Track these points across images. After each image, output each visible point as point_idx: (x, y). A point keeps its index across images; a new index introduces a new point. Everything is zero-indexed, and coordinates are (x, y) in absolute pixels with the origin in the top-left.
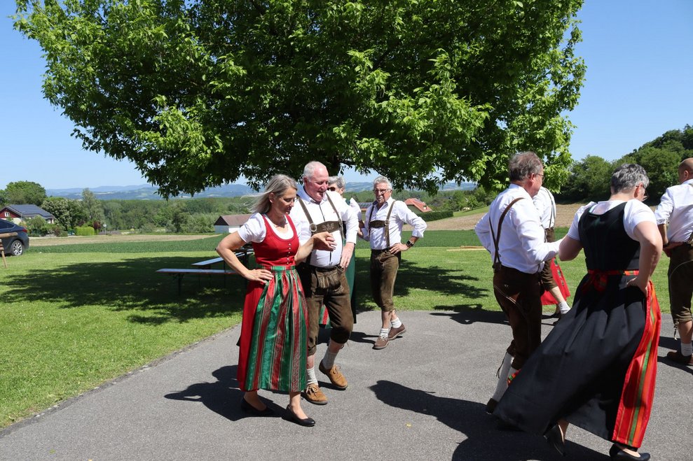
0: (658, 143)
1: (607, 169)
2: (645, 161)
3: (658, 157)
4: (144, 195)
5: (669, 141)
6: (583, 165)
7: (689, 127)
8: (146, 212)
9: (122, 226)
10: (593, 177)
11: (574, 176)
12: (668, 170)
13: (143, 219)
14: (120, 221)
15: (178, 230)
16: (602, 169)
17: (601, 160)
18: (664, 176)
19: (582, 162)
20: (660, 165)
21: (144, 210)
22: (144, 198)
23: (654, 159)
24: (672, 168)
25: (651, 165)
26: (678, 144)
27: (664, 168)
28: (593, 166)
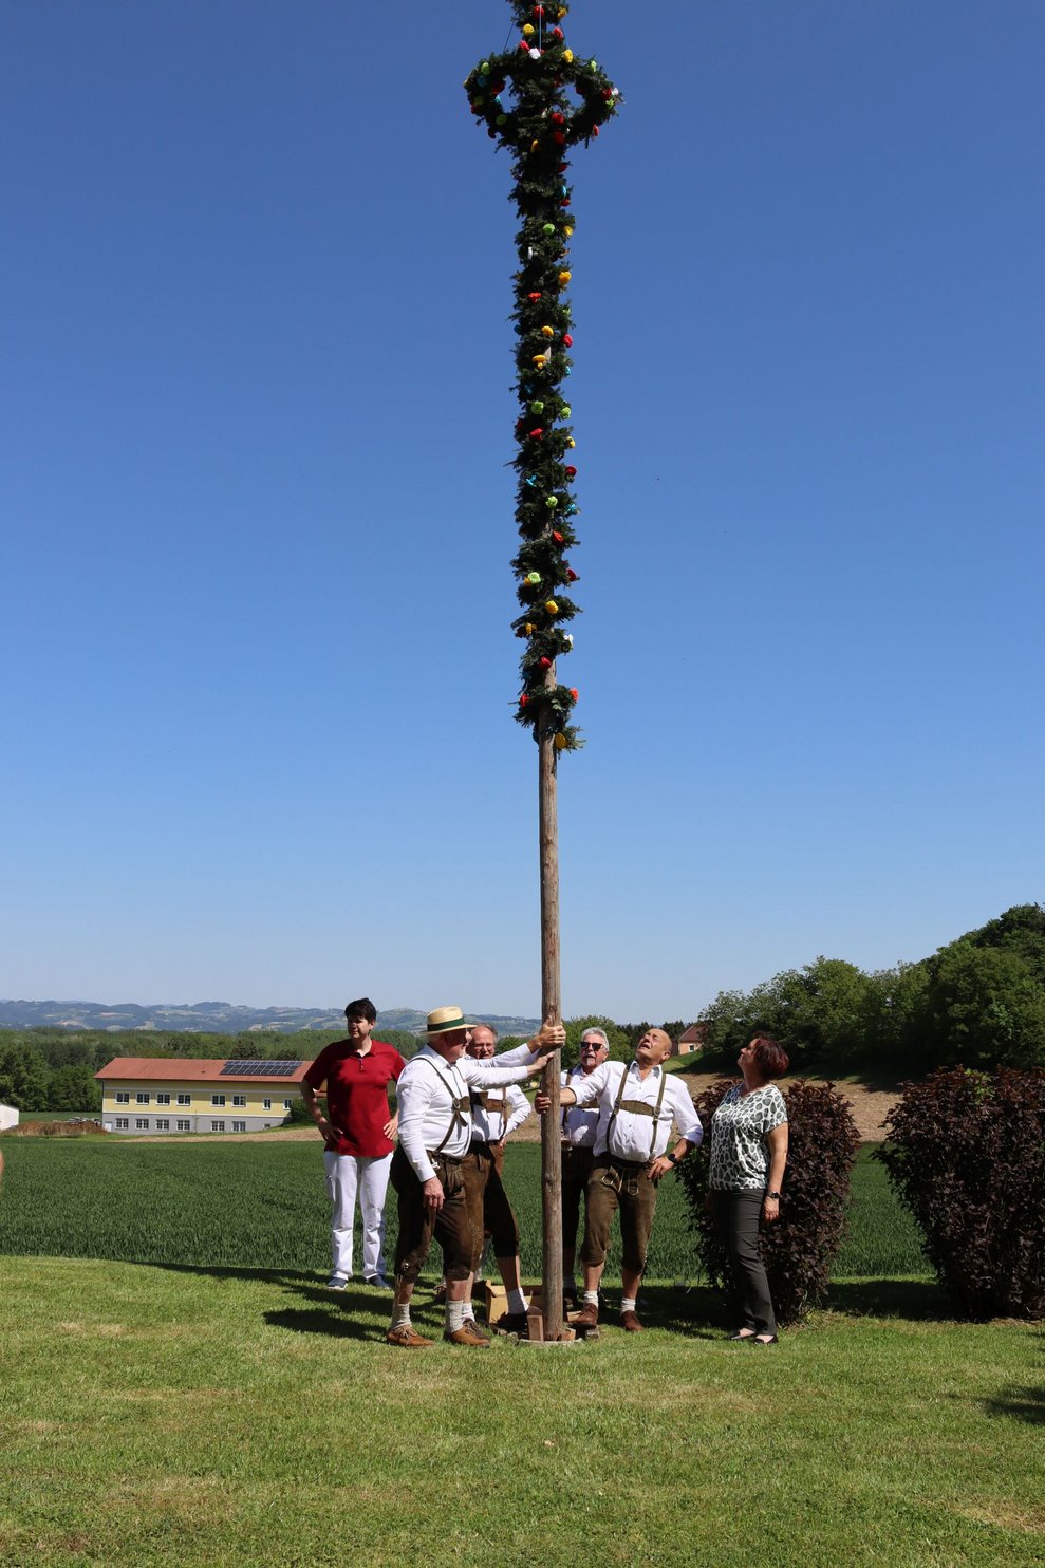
0: (992, 935)
1: (863, 992)
2: (949, 977)
3: (978, 965)
5: (1013, 931)
6: (807, 982)
10: (831, 1012)
12: (1001, 999)
16: (851, 993)
17: (851, 970)
18: (992, 1014)
19: (805, 975)
20: (985, 987)
23: (969, 971)
24: (1009, 995)
25: (962, 984)
27: (993, 994)
28: (830, 986)
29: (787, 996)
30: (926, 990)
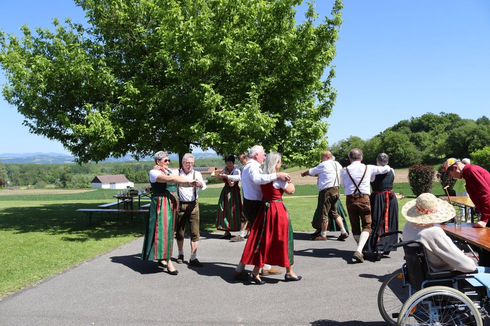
0: (395, 129)
1: (363, 145)
2: (387, 140)
3: (395, 137)
4: (37, 160)
5: (402, 127)
6: (347, 142)
7: (413, 118)
8: (40, 173)
9: (20, 183)
11: (342, 150)
12: (401, 146)
13: (37, 178)
14: (19, 179)
15: (65, 186)
16: (360, 145)
17: (359, 139)
18: (398, 150)
19: (347, 140)
20: (396, 143)
21: (38, 172)
22: (38, 162)
23: (392, 139)
24: (403, 145)
25: (390, 142)
26: (408, 129)
27: (399, 145)
28: (354, 143)
29: (342, 146)
30: (381, 144)
